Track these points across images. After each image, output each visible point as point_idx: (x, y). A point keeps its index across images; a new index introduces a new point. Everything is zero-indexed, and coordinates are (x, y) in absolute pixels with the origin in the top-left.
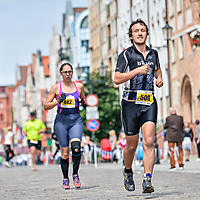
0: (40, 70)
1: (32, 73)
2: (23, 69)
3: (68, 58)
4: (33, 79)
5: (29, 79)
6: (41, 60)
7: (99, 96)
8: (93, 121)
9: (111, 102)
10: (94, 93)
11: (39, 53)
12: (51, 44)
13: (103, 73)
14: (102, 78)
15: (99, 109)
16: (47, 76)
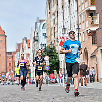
0: (26, 45)
1: (23, 46)
2: (19, 45)
3: (37, 41)
4: (23, 49)
5: (22, 49)
6: (26, 41)
7: (50, 56)
8: (47, 66)
9: (55, 59)
10: (48, 55)
11: (26, 38)
12: (31, 35)
13: (51, 47)
14: (51, 49)
15: (50, 61)
16: (29, 48)
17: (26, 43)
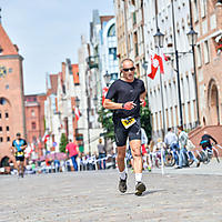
0: (69, 78)
1: (62, 81)
2: (53, 78)
3: (96, 66)
4: (64, 87)
5: (60, 87)
6: (70, 68)
11: (69, 61)
12: (80, 52)
16: (77, 84)
17: (71, 73)
